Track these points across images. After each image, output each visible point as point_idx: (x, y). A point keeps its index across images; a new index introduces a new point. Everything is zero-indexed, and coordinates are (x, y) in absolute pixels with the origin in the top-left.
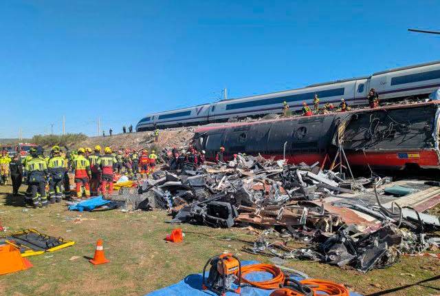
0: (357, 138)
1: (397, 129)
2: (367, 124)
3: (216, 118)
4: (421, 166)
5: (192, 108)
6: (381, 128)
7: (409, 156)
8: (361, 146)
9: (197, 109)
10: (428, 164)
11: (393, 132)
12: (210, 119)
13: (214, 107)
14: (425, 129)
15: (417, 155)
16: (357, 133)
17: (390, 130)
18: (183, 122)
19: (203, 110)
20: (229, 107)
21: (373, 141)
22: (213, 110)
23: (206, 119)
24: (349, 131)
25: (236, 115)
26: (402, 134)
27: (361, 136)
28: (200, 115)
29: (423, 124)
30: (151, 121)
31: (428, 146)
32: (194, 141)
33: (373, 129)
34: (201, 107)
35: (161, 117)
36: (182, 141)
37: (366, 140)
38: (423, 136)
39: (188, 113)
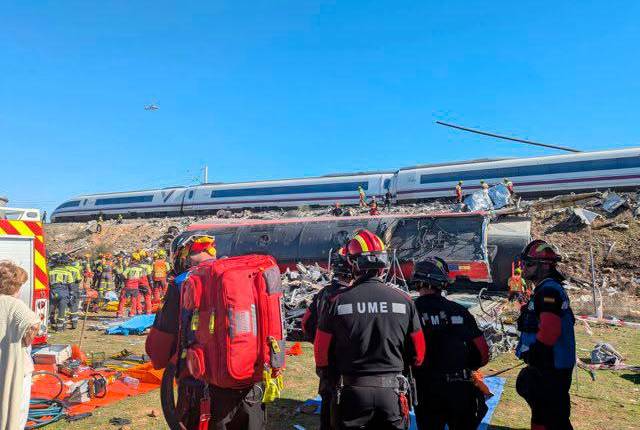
0: (404, 246)
1: (446, 238)
2: (415, 232)
3: (194, 208)
4: (473, 280)
5: (156, 190)
6: (430, 237)
7: (460, 268)
8: (410, 255)
9: (163, 194)
10: (479, 277)
11: (442, 242)
12: (185, 209)
13: (192, 193)
14: (473, 240)
15: (468, 268)
16: (404, 241)
17: (439, 240)
18: (138, 211)
19: (174, 196)
20: (216, 194)
21: (422, 250)
22: (190, 197)
23: (178, 209)
24: (395, 239)
25: (225, 206)
26: (451, 244)
27: (408, 244)
28: (168, 202)
29: (471, 235)
30: (81, 206)
31: (478, 258)
32: (166, 241)
33: (421, 237)
34: (171, 190)
35: (99, 202)
36: (143, 241)
37: (415, 249)
38: (471, 248)
39: (149, 198)
